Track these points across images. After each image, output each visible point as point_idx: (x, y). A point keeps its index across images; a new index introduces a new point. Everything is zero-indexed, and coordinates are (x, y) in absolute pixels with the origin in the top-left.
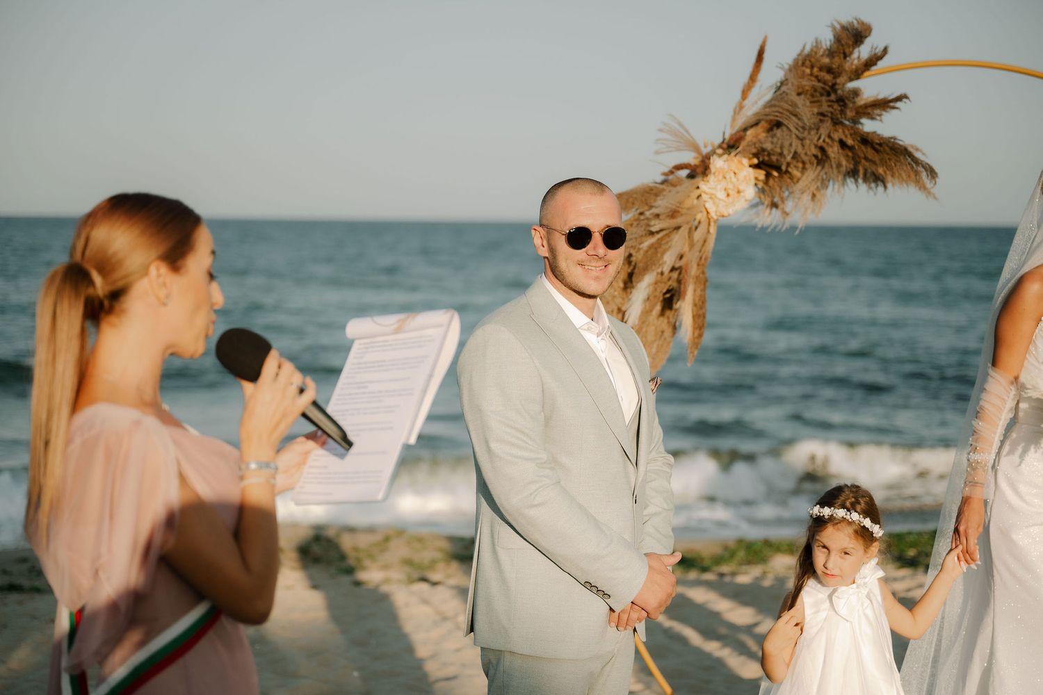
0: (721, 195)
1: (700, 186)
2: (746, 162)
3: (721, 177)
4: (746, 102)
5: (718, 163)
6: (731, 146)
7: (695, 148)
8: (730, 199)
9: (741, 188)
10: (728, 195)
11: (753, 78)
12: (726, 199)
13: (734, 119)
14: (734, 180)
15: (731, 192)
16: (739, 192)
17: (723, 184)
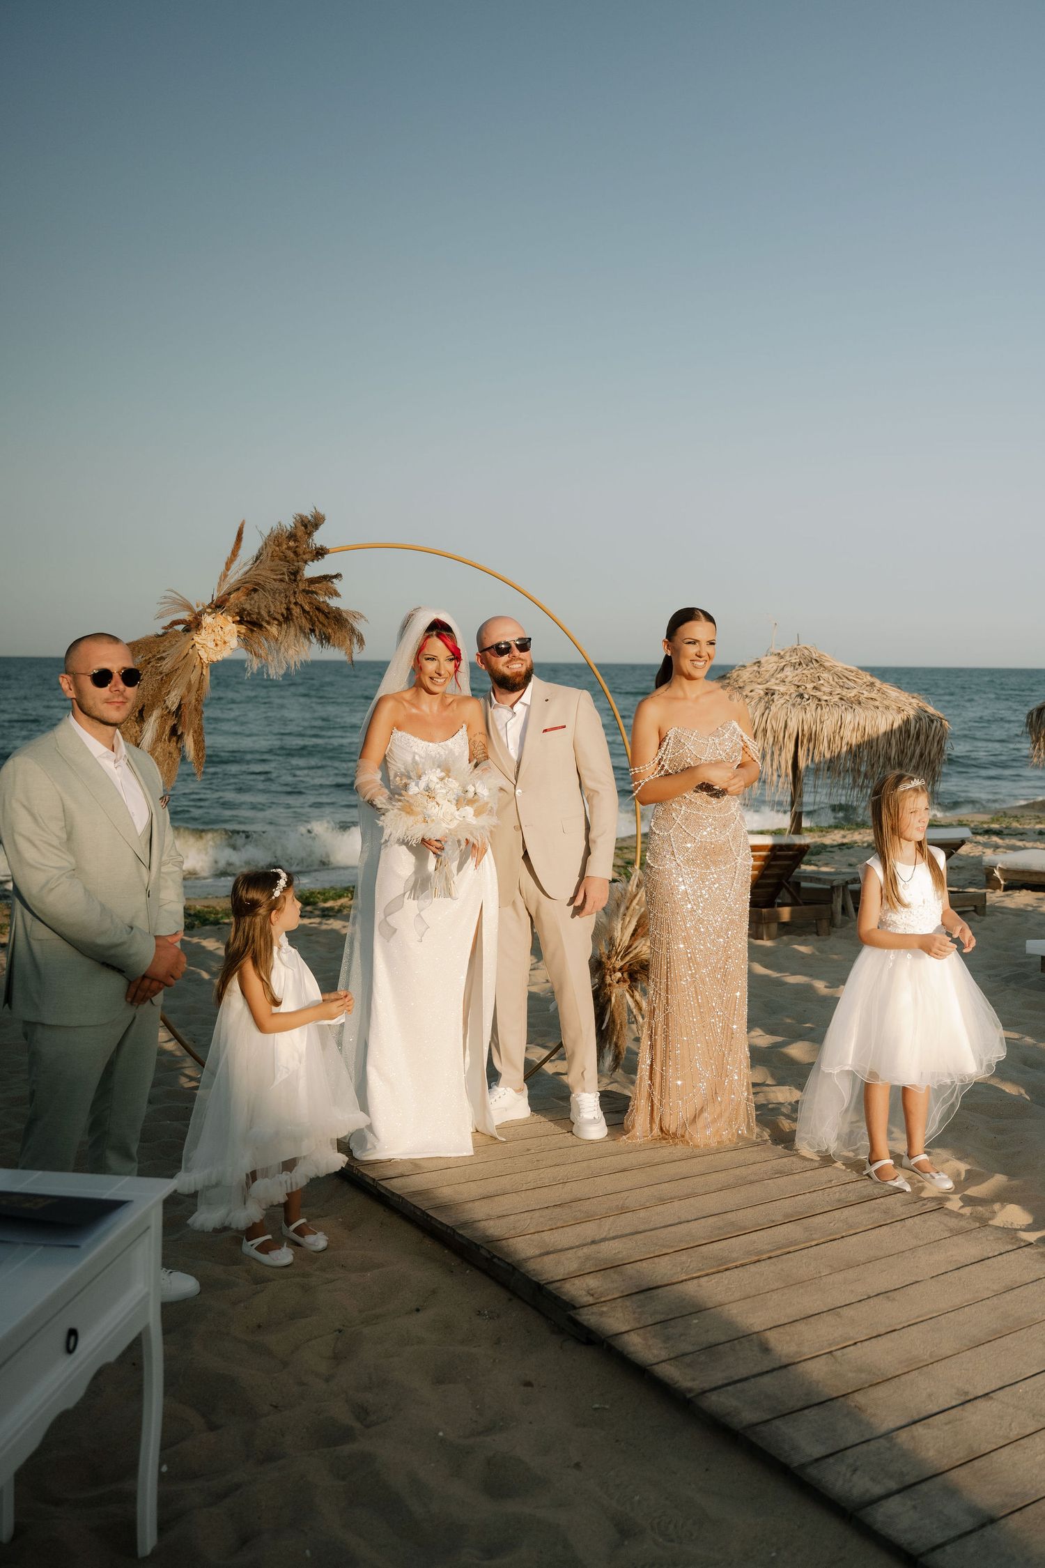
0: (211, 645)
1: (194, 637)
2: (230, 619)
3: (210, 631)
4: (229, 572)
5: (207, 620)
6: (218, 606)
7: (189, 608)
8: (219, 648)
9: (226, 639)
10: (217, 645)
11: (235, 553)
12: (215, 648)
13: (220, 585)
14: (221, 632)
15: (219, 643)
16: (225, 643)
17: (213, 636)
